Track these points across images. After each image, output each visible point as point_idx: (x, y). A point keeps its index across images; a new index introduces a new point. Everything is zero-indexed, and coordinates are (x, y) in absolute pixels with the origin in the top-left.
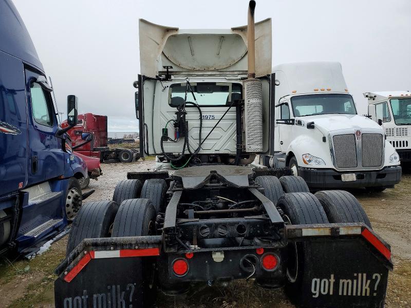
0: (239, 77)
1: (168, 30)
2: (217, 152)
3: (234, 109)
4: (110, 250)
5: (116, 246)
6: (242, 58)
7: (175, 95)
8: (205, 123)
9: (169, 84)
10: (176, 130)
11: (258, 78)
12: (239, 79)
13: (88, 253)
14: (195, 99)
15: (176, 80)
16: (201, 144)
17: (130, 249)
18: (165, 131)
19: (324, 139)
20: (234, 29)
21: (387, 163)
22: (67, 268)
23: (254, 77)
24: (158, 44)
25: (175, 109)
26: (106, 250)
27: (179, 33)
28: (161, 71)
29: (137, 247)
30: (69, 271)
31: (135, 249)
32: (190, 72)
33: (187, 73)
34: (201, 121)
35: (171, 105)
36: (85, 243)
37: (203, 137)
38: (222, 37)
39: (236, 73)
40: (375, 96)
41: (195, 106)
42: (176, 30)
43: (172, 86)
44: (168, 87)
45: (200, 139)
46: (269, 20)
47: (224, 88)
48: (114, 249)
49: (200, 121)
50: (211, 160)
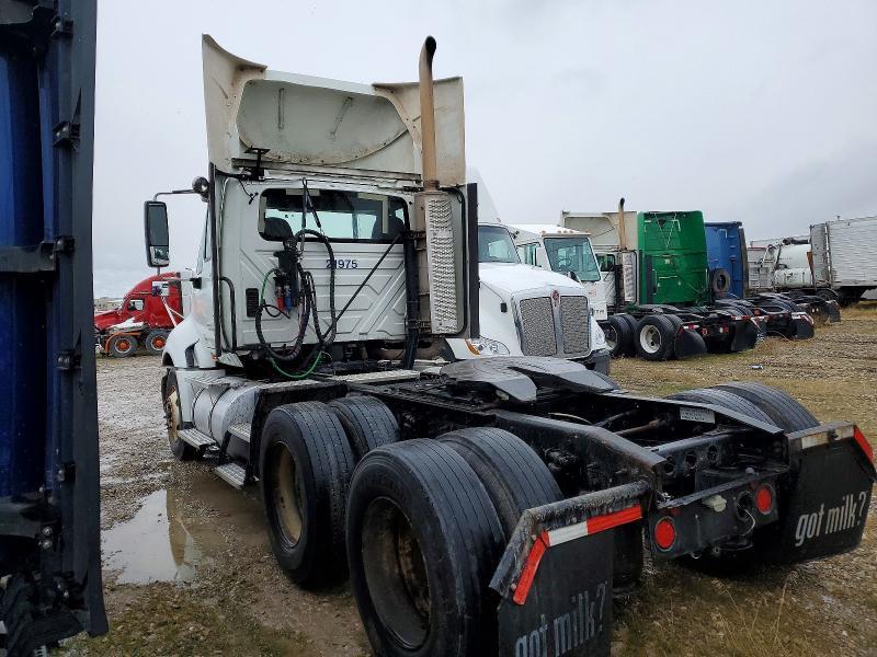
0: (400, 185)
1: (242, 67)
2: (365, 338)
3: (398, 248)
4: (572, 523)
5: (578, 514)
6: (386, 146)
7: (273, 213)
8: (341, 276)
9: (259, 188)
10: (283, 291)
11: (443, 189)
12: (401, 190)
13: (539, 537)
14: (319, 225)
15: (275, 180)
16: (335, 320)
17: (601, 515)
18: (252, 294)
19: (504, 308)
20: (377, 87)
21: (594, 347)
22: (514, 576)
23: (437, 187)
24: (227, 97)
25: (278, 246)
26: (564, 525)
27: (268, 77)
28: (237, 156)
29: (611, 510)
30: (517, 581)
31: (608, 514)
32: (302, 166)
33: (295, 167)
34: (333, 273)
35: (266, 236)
36: (533, 518)
37: (339, 306)
38: (349, 99)
39: (391, 176)
40: (517, 233)
41: (321, 239)
42: (261, 69)
43: (267, 193)
44: (257, 194)
45: (333, 311)
46: (456, 80)
47: (370, 205)
48: (578, 522)
49: (329, 271)
50: (349, 354)
